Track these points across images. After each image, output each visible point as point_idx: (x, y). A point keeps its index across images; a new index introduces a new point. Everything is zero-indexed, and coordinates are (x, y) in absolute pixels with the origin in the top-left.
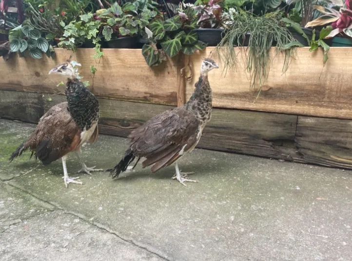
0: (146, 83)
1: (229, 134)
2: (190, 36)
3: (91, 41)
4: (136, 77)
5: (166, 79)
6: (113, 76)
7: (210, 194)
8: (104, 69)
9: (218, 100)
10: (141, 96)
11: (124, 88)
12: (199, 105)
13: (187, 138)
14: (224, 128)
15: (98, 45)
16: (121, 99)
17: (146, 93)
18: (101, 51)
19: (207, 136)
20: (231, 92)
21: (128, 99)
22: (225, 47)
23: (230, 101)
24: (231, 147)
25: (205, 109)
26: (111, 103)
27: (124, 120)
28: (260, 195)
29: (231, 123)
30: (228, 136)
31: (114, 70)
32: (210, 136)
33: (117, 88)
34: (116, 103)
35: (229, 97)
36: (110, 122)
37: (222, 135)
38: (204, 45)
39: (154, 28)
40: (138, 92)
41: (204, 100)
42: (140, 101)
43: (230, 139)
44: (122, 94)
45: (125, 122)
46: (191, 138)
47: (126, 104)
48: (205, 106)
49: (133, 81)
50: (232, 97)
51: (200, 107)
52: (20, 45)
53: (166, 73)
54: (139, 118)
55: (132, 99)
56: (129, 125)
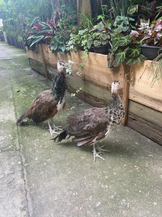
0: (108, 78)
1: (154, 128)
2: (137, 50)
3: (83, 47)
4: (104, 73)
5: (119, 78)
6: (93, 70)
7: (104, 174)
8: (89, 65)
9: (149, 102)
10: (106, 86)
11: (98, 79)
12: (115, 111)
13: (98, 133)
14: (151, 123)
15: (86, 50)
16: (97, 85)
17: (108, 85)
18: (88, 54)
19: (140, 124)
20: (159, 98)
21: (99, 86)
22: (158, 63)
23: (158, 105)
24: (154, 137)
25: (119, 115)
26: (91, 86)
27: (96, 98)
28: (140, 191)
29: (156, 121)
30: (153, 129)
31: (93, 67)
32: (142, 125)
33: (95, 78)
34: (94, 87)
35: (156, 102)
36: (91, 97)
37: (149, 127)
38: (144, 58)
39: (115, 42)
40: (104, 83)
41: (120, 108)
42: (105, 89)
43: (154, 132)
44: (97, 82)
45: (97, 99)
46: (100, 133)
47: (98, 89)
48: (119, 113)
49: (102, 75)
50: (159, 102)
51: (116, 113)
52: (54, 46)
53: (119, 75)
54: (104, 99)
55: (101, 87)
56: (99, 102)
